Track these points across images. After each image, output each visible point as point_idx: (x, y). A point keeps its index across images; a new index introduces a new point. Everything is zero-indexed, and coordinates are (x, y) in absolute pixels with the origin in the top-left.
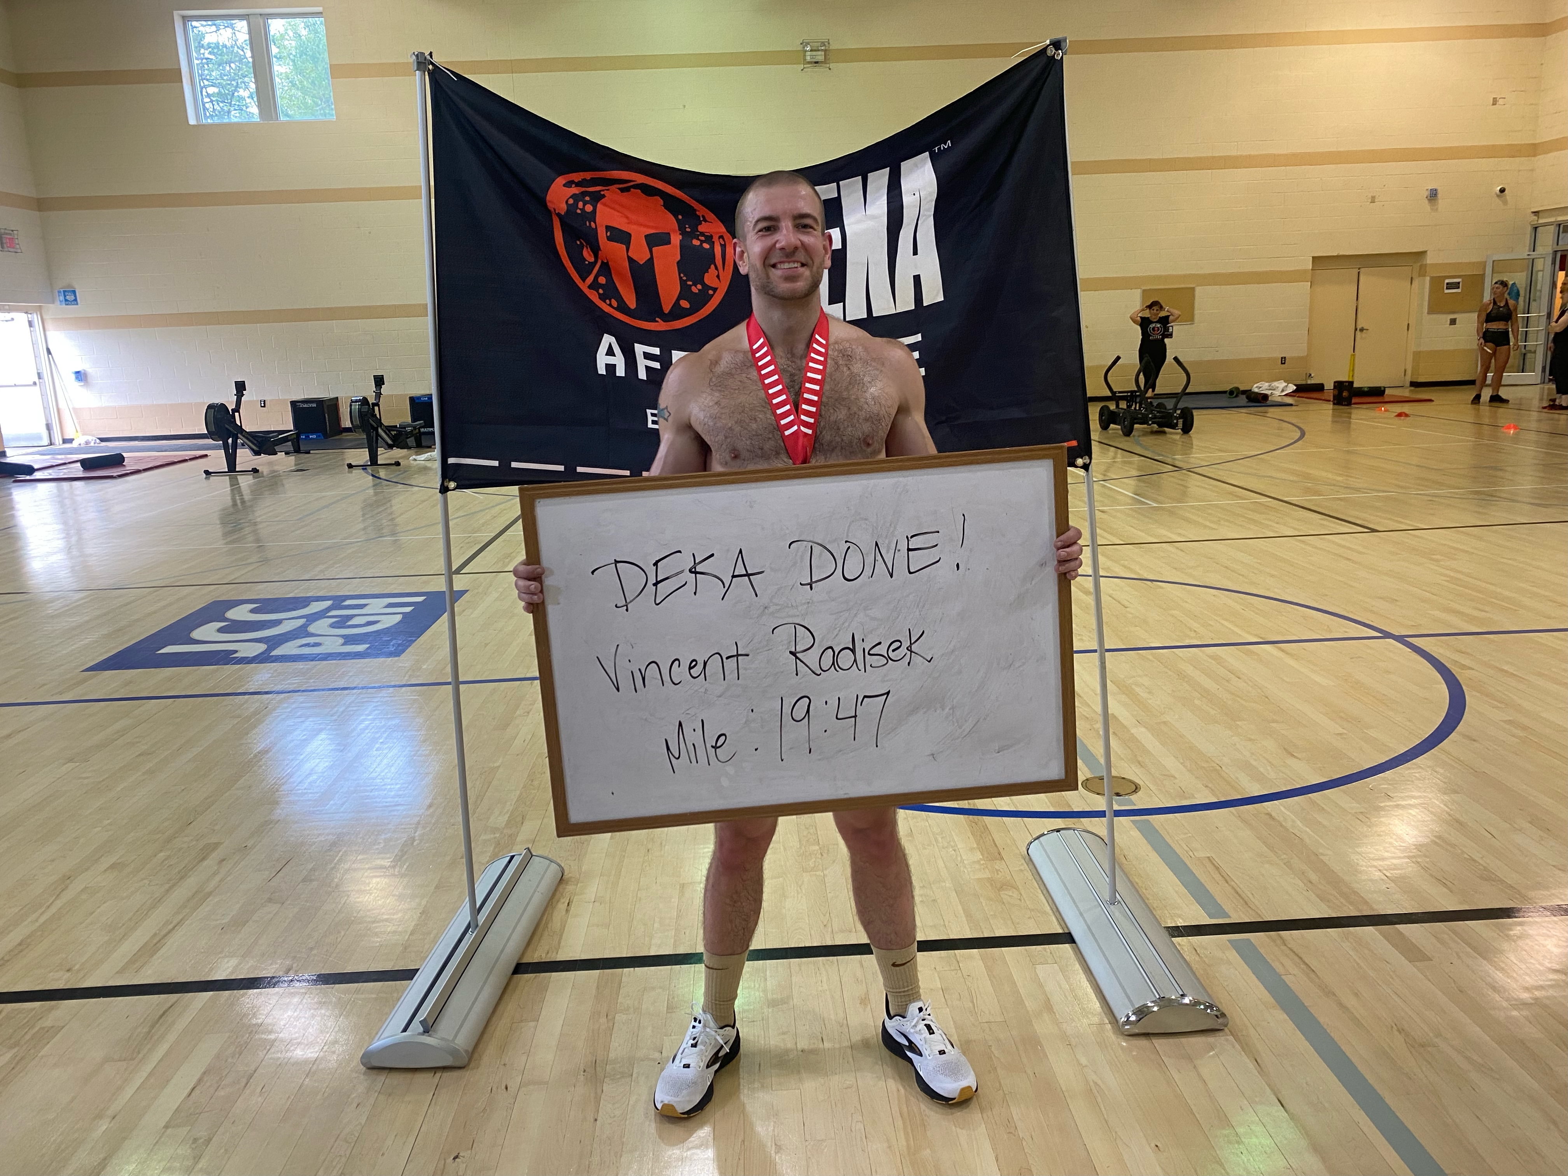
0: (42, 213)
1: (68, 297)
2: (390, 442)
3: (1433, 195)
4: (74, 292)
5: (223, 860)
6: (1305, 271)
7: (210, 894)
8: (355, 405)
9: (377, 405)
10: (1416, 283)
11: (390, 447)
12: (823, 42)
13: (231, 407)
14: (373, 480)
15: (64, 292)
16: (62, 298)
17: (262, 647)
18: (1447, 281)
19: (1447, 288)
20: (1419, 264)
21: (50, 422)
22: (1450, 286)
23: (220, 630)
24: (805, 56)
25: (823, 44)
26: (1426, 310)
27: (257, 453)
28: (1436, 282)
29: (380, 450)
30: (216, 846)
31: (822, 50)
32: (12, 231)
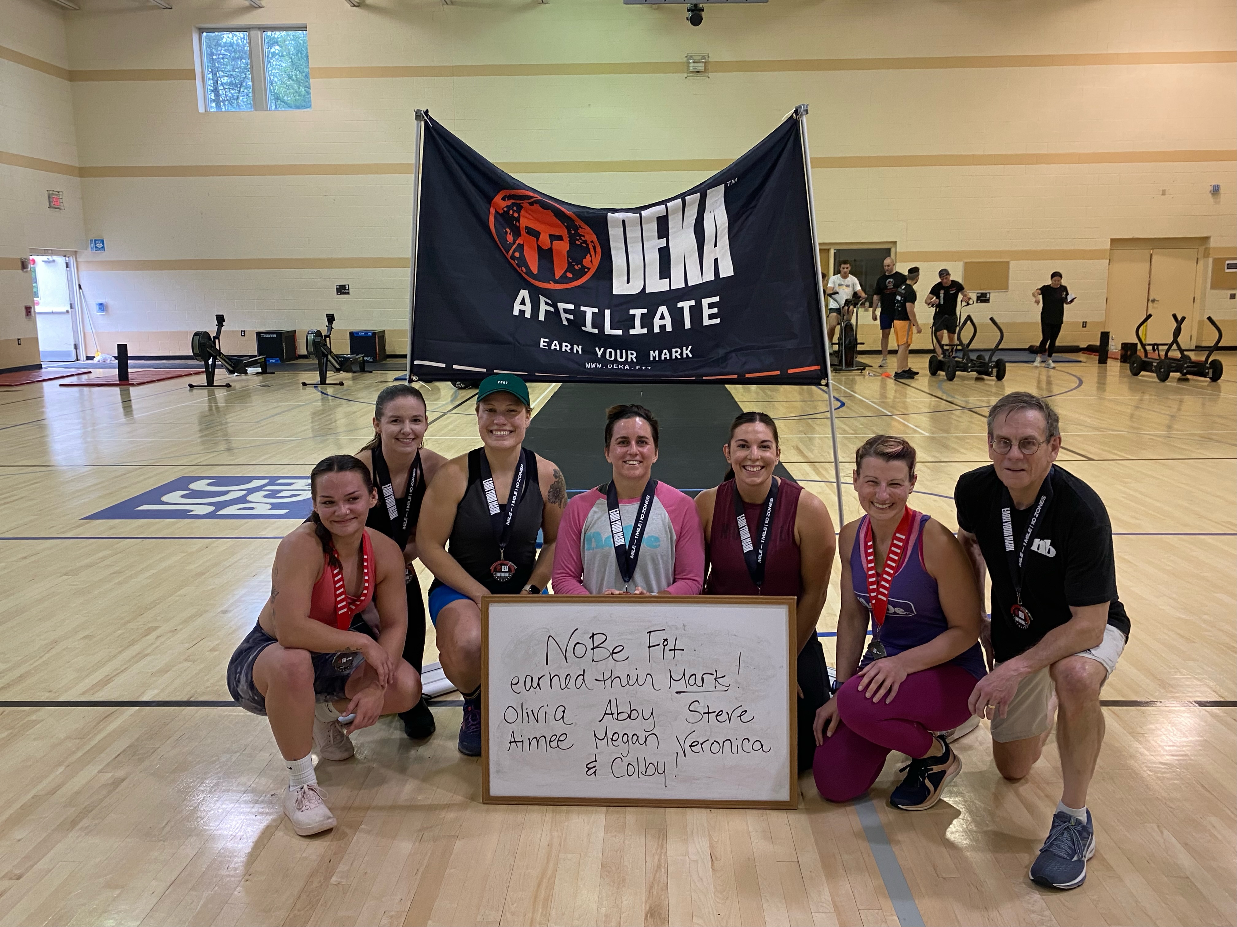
0: (83, 179)
1: (97, 245)
2: (338, 366)
3: (1216, 190)
4: (103, 241)
5: (160, 636)
6: (1105, 250)
7: (147, 655)
8: (311, 336)
9: (329, 337)
10: (1201, 263)
11: (338, 370)
12: (703, 56)
13: (213, 335)
14: (322, 396)
15: (95, 240)
16: (93, 245)
17: (212, 508)
18: (1228, 262)
19: (1228, 268)
20: (1204, 247)
21: (77, 343)
22: (1230, 266)
23: (183, 496)
24: (689, 66)
25: (704, 57)
26: (1209, 285)
27: (231, 372)
28: (1218, 262)
29: (329, 374)
30: (156, 628)
31: (703, 62)
32: (58, 192)
